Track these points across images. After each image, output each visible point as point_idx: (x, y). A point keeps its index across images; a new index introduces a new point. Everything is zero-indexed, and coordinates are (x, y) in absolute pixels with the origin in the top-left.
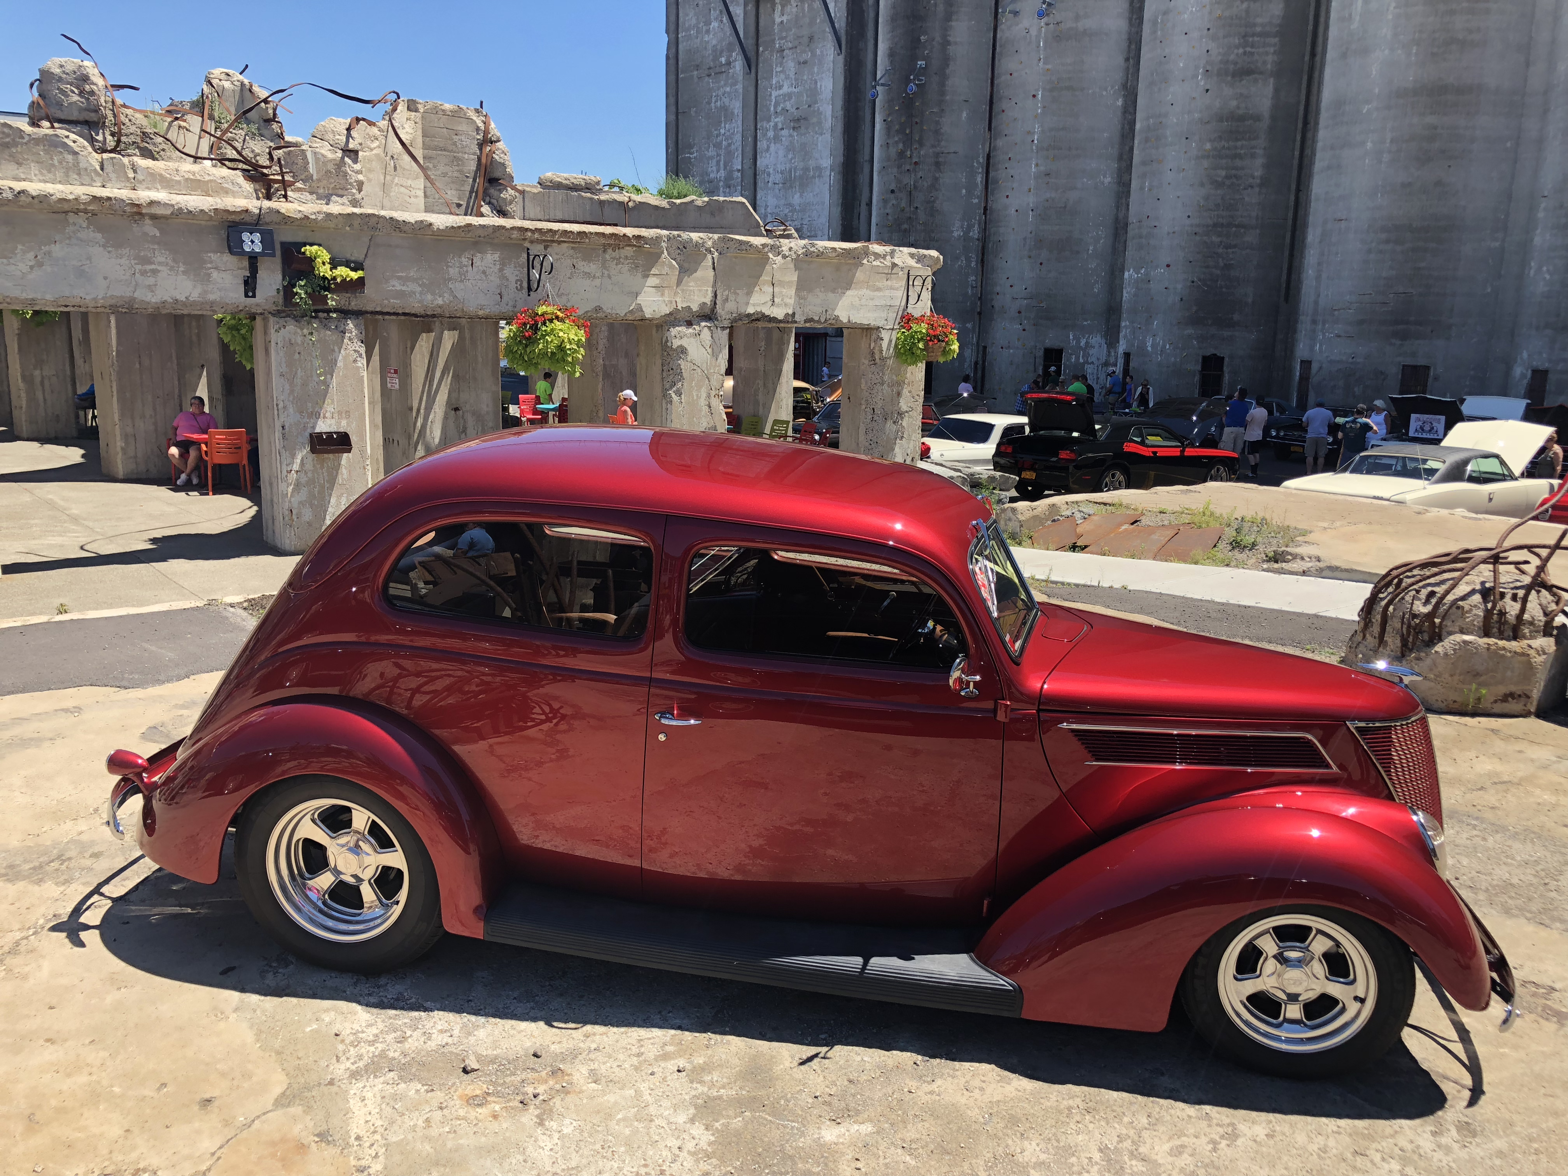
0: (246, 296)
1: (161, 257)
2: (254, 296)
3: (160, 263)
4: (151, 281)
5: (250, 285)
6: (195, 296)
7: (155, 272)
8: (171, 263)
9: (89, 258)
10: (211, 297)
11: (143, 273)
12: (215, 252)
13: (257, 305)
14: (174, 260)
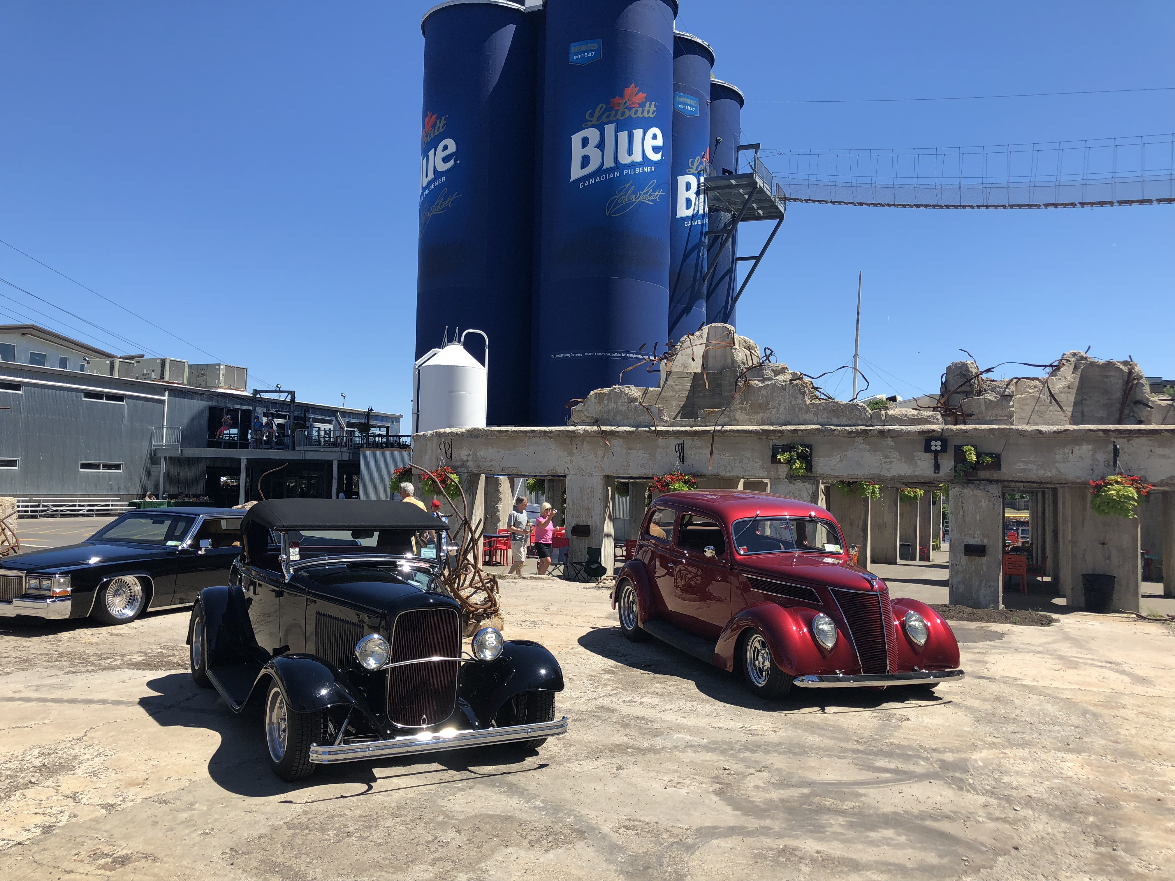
0: (935, 473)
1: (895, 455)
2: (939, 473)
3: (894, 458)
4: (889, 466)
5: (937, 468)
6: (909, 473)
7: (891, 462)
8: (898, 458)
9: (862, 457)
10: (917, 473)
11: (885, 463)
12: (920, 452)
13: (940, 477)
14: (900, 456)
